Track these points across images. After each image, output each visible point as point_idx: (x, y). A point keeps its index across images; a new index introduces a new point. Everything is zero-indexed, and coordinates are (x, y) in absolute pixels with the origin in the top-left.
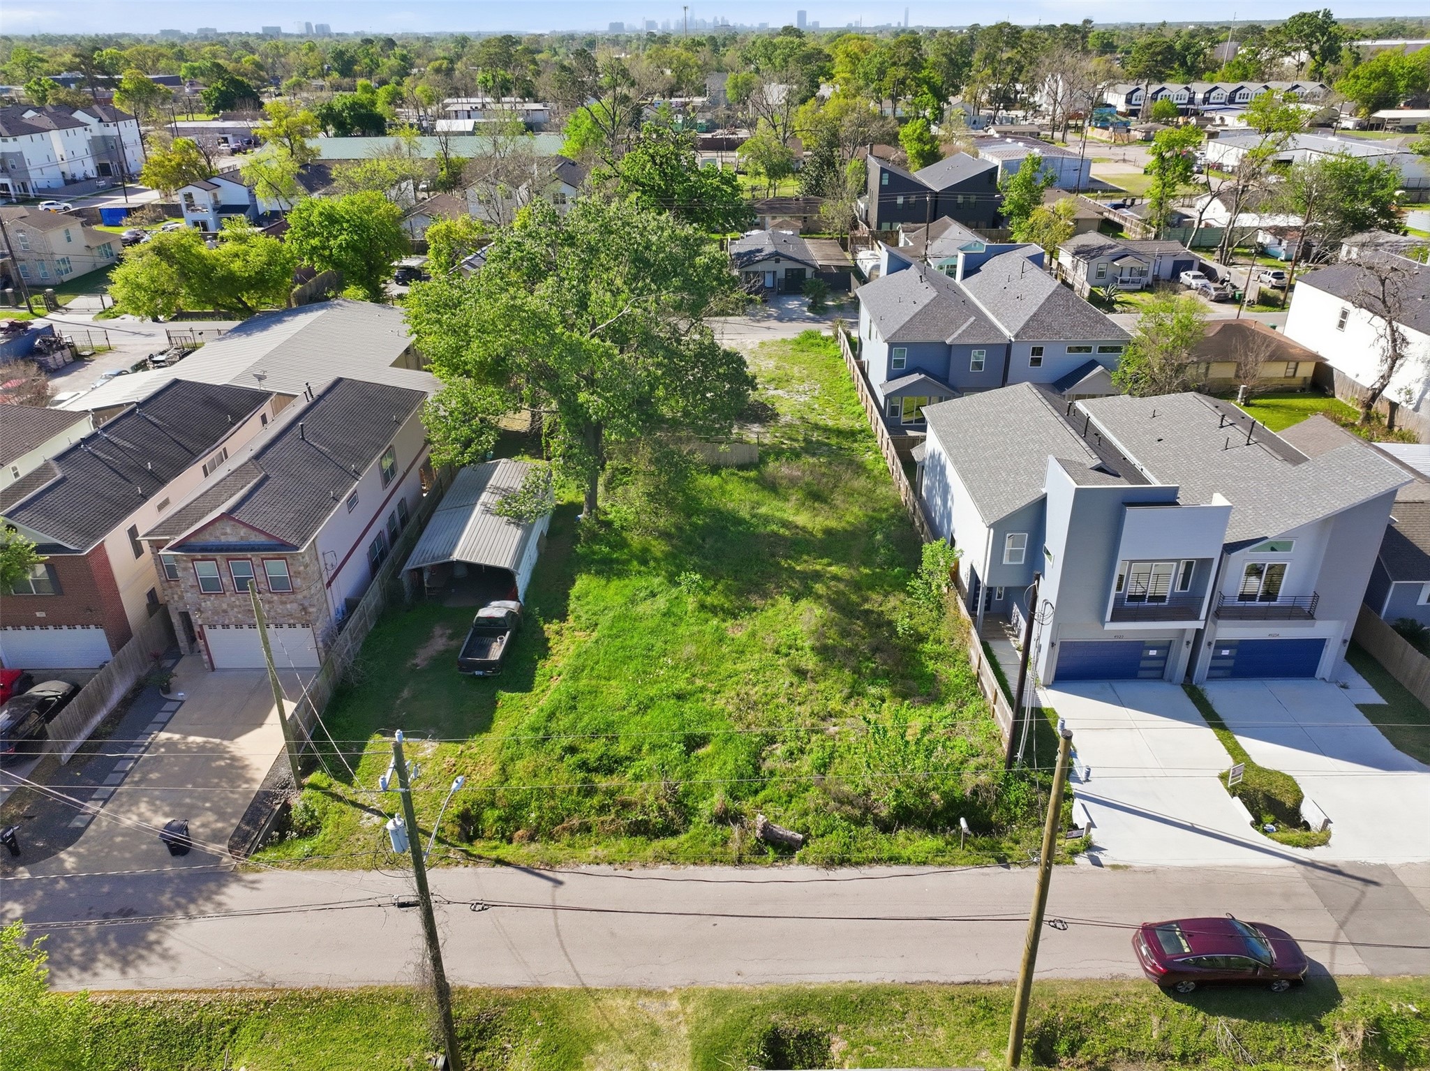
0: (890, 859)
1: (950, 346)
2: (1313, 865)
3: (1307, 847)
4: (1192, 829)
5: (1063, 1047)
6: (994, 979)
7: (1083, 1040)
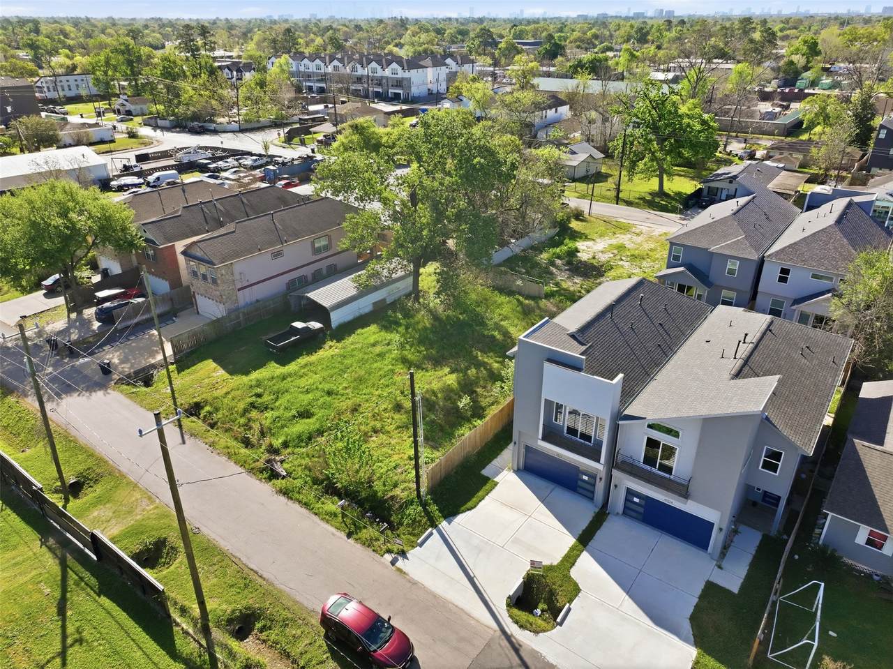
0: (305, 504)
1: (712, 253)
2: (508, 637)
3: (521, 627)
4: (471, 580)
5: (259, 625)
6: (264, 576)
7: (270, 628)
